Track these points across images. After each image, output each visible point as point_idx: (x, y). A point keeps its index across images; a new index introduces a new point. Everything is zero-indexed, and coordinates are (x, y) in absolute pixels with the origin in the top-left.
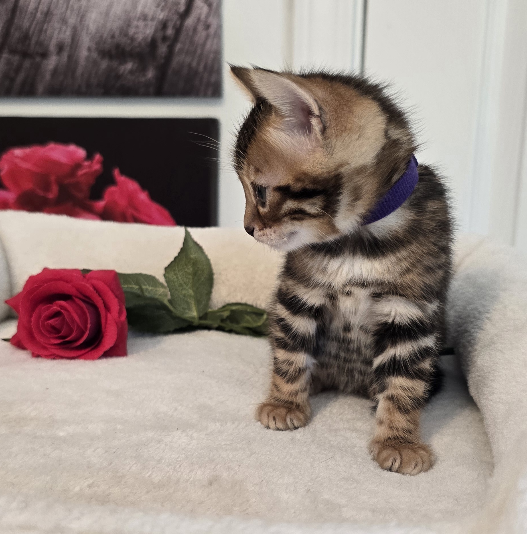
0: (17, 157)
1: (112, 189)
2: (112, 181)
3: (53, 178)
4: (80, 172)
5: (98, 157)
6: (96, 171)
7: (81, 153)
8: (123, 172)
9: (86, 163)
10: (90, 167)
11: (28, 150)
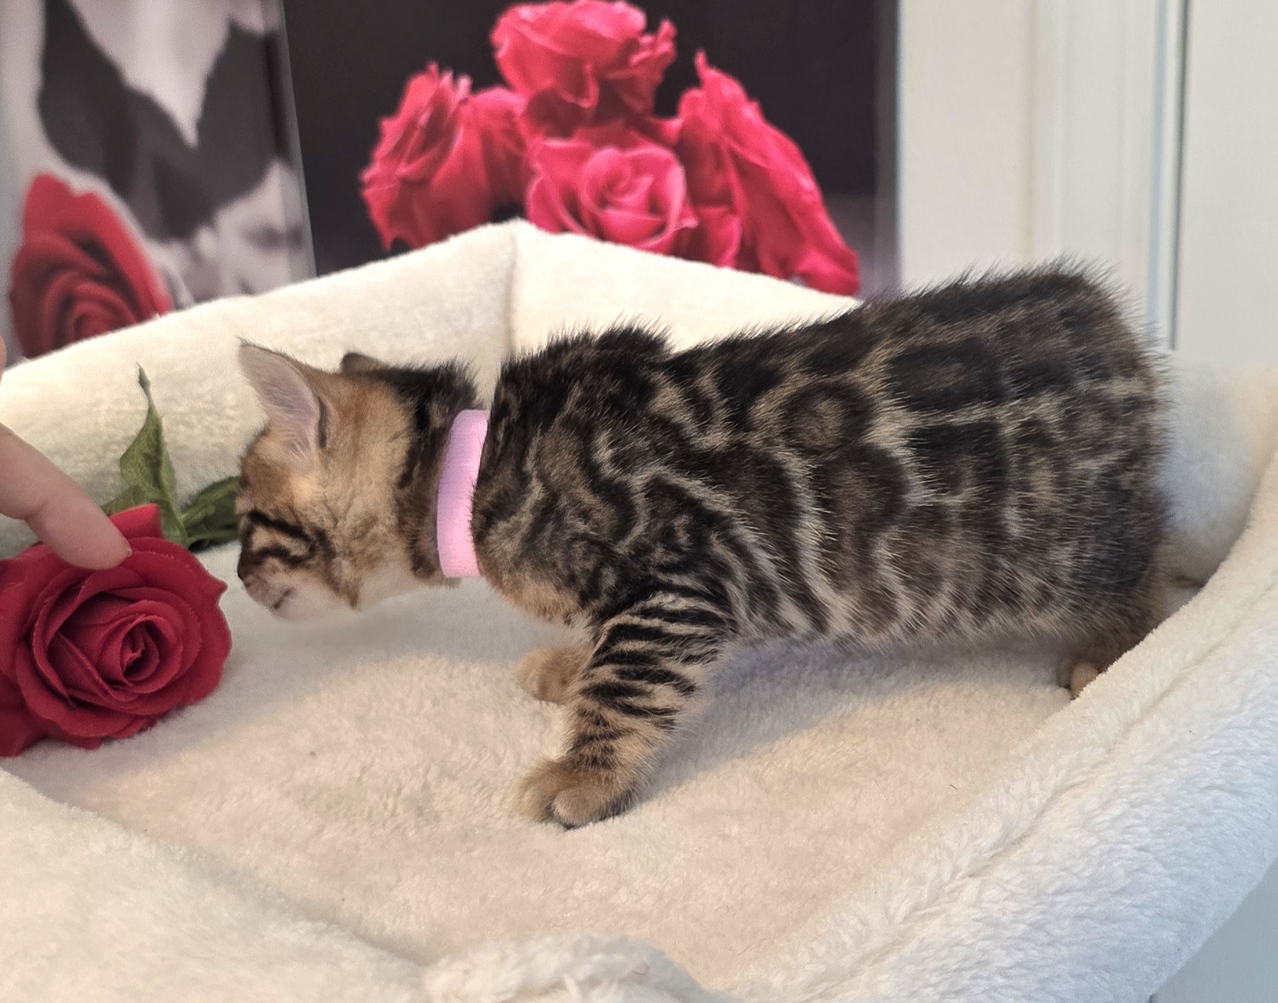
0: (524, 21)
1: (695, 93)
2: (694, 80)
3: (588, 68)
4: (636, 58)
5: (666, 27)
6: (665, 55)
7: (637, 18)
8: (712, 61)
9: (647, 39)
10: (653, 46)
11: (542, 10)
